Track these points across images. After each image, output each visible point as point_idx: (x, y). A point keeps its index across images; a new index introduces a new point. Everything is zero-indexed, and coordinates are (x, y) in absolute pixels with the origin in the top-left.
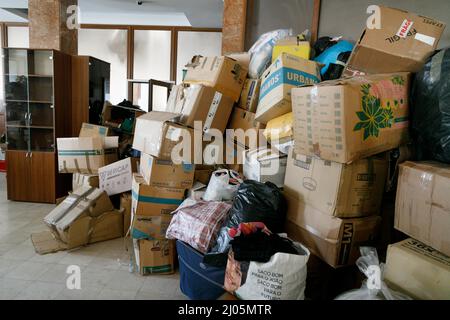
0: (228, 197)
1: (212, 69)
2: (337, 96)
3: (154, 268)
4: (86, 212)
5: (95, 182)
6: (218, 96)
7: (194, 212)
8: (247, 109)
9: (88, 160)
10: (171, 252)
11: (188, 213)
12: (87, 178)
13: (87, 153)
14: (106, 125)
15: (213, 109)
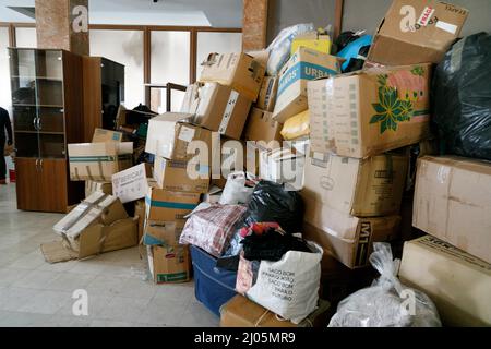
1: (228, 66)
2: (352, 87)
3: (169, 276)
4: (98, 219)
5: (108, 190)
6: (234, 95)
7: (207, 215)
8: (265, 109)
9: (100, 166)
10: (186, 259)
11: (202, 217)
12: (100, 185)
13: (100, 159)
14: (121, 131)
15: (229, 109)
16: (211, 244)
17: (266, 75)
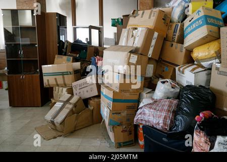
0: (171, 96)
1: (150, 18)
3: (124, 143)
5: (70, 91)
6: (156, 34)
7: (154, 107)
8: (174, 41)
9: (64, 78)
10: (133, 132)
11: (151, 108)
12: (65, 89)
13: (63, 74)
15: (153, 42)
16: (161, 125)
17: (171, 22)
